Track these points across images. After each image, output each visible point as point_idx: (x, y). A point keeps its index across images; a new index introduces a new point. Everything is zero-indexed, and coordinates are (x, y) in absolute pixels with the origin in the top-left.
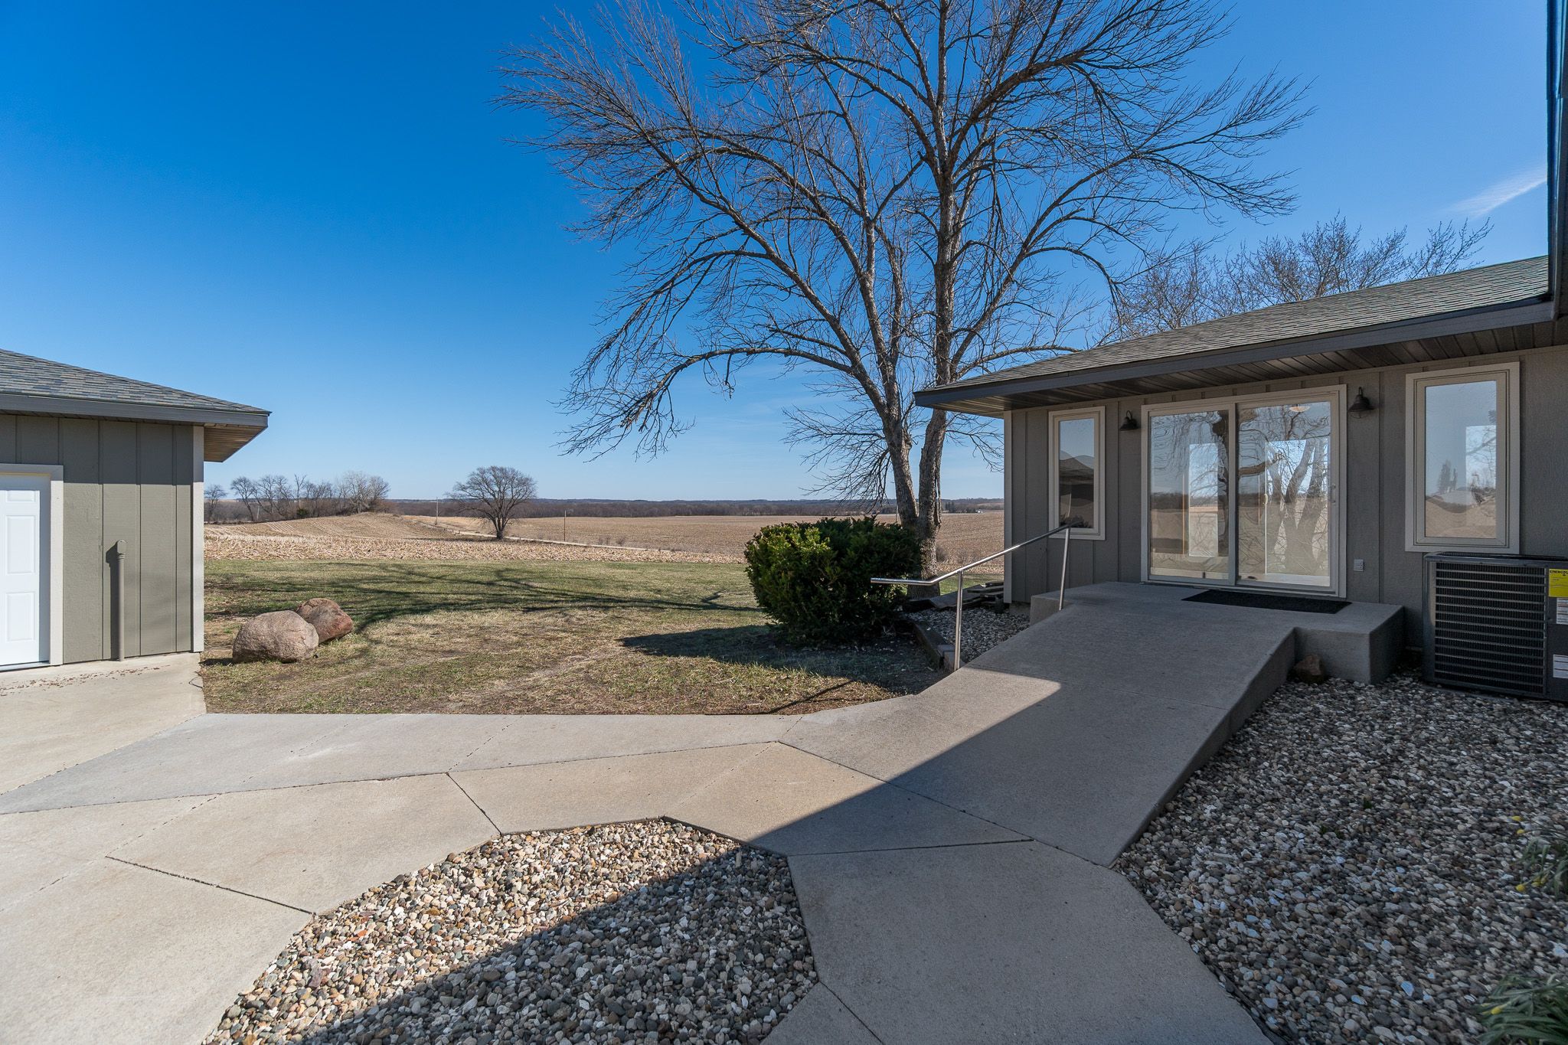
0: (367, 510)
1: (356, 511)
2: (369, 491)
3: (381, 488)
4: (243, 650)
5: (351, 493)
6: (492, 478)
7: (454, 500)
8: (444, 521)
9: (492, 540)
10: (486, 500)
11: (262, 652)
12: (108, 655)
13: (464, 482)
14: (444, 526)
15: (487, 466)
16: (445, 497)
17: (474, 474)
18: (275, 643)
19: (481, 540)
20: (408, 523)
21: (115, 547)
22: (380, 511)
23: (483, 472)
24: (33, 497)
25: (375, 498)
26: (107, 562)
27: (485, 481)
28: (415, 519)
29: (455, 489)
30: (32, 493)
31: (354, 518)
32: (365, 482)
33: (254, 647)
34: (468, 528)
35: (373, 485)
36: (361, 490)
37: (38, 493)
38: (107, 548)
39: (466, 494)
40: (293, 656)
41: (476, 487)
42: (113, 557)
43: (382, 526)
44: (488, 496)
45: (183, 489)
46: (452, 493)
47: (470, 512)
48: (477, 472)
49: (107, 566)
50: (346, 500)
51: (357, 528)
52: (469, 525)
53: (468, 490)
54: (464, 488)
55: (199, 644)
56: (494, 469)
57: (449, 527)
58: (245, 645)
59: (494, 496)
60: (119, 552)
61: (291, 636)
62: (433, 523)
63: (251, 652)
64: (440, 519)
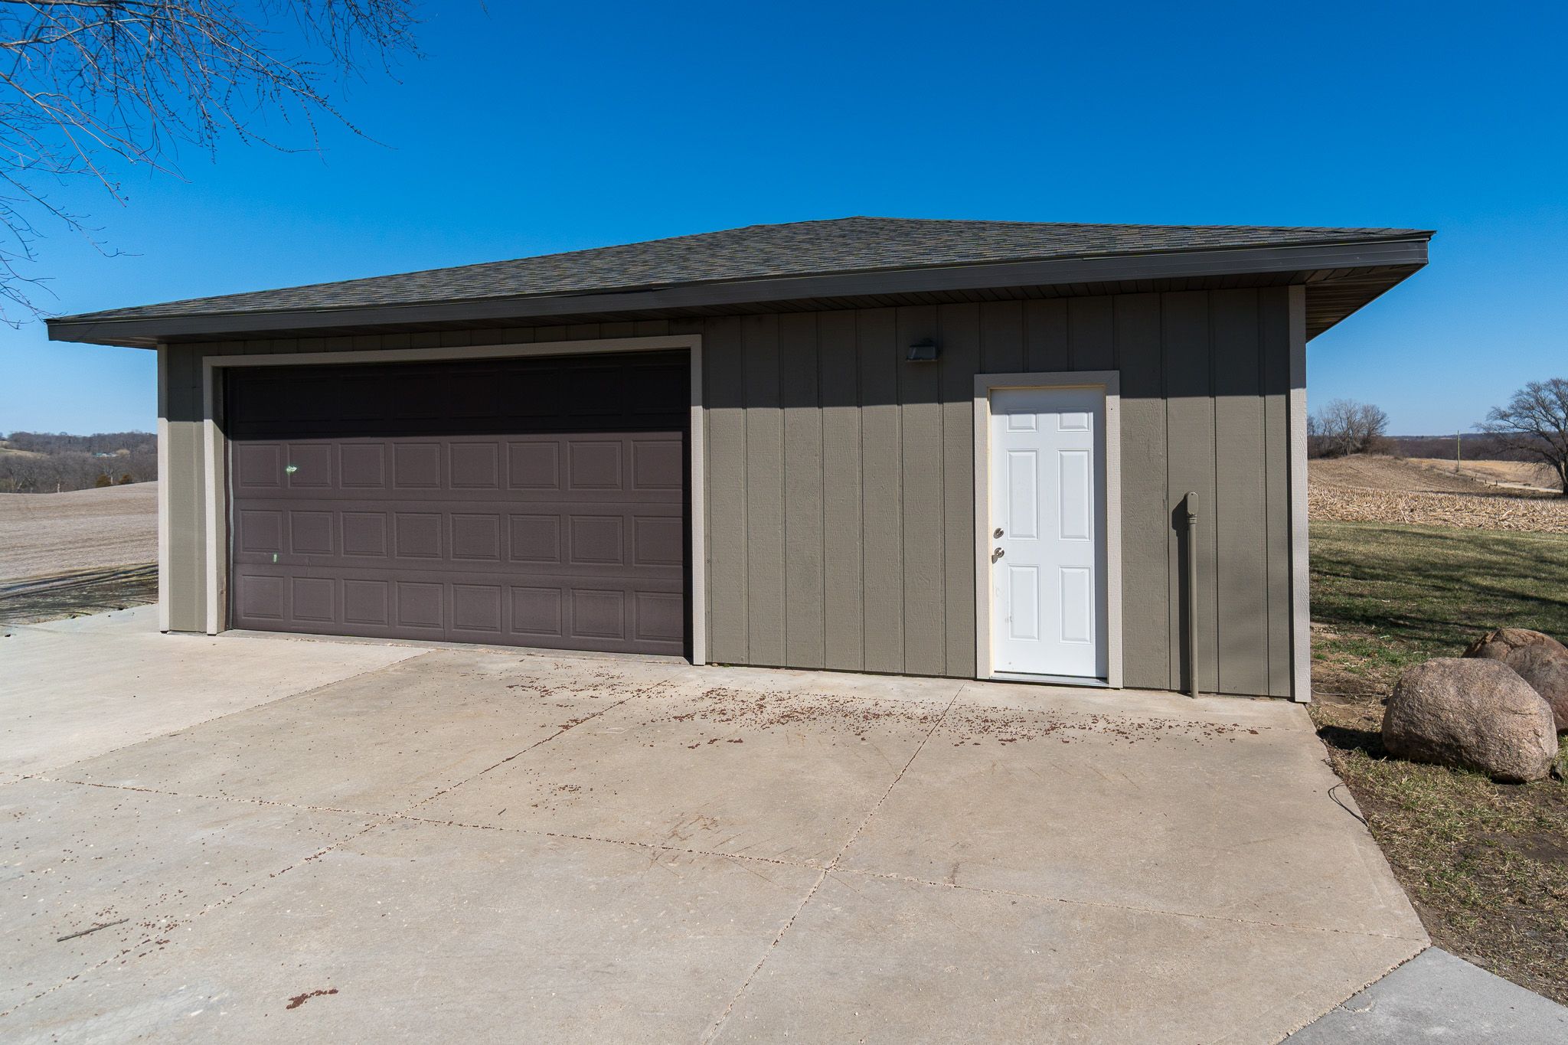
0: (1358, 451)
1: (1345, 453)
2: (1361, 425)
3: (1376, 419)
4: (1408, 733)
5: (1338, 429)
6: (1553, 397)
7: (1489, 435)
8: (1468, 466)
9: (1555, 497)
10: (1543, 434)
11: (1449, 747)
12: (1177, 684)
13: (1505, 406)
14: (1469, 473)
15: (1543, 379)
16: (1474, 431)
17: (1521, 393)
18: (1478, 732)
19: (1535, 496)
20: (1416, 469)
21: (1184, 504)
22: (1377, 451)
23: (1536, 389)
24: (1085, 420)
25: (1369, 434)
26: (1174, 527)
27: (1541, 403)
28: (1426, 463)
29: (1489, 417)
30: (1085, 415)
31: (1342, 461)
32: (1356, 412)
33: (1430, 732)
34: (1508, 477)
35: (1366, 417)
36: (1351, 424)
37: (1091, 415)
38: (1173, 506)
39: (1510, 426)
40: (1516, 772)
41: (1525, 413)
42: (1181, 518)
43: (1380, 473)
44: (1547, 427)
45: (1276, 401)
46: (1485, 423)
47: (1517, 452)
48: (1526, 390)
49: (1173, 532)
50: (1331, 439)
51: (1347, 475)
52: (1511, 472)
53: (1512, 419)
54: (1504, 416)
55: (1303, 691)
56: (1556, 383)
57: (1479, 474)
58: (1412, 723)
59: (1558, 426)
60: (1190, 512)
61: (1511, 723)
62: (1452, 468)
63: (1427, 743)
64: (1463, 463)
